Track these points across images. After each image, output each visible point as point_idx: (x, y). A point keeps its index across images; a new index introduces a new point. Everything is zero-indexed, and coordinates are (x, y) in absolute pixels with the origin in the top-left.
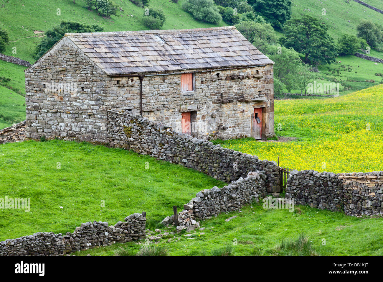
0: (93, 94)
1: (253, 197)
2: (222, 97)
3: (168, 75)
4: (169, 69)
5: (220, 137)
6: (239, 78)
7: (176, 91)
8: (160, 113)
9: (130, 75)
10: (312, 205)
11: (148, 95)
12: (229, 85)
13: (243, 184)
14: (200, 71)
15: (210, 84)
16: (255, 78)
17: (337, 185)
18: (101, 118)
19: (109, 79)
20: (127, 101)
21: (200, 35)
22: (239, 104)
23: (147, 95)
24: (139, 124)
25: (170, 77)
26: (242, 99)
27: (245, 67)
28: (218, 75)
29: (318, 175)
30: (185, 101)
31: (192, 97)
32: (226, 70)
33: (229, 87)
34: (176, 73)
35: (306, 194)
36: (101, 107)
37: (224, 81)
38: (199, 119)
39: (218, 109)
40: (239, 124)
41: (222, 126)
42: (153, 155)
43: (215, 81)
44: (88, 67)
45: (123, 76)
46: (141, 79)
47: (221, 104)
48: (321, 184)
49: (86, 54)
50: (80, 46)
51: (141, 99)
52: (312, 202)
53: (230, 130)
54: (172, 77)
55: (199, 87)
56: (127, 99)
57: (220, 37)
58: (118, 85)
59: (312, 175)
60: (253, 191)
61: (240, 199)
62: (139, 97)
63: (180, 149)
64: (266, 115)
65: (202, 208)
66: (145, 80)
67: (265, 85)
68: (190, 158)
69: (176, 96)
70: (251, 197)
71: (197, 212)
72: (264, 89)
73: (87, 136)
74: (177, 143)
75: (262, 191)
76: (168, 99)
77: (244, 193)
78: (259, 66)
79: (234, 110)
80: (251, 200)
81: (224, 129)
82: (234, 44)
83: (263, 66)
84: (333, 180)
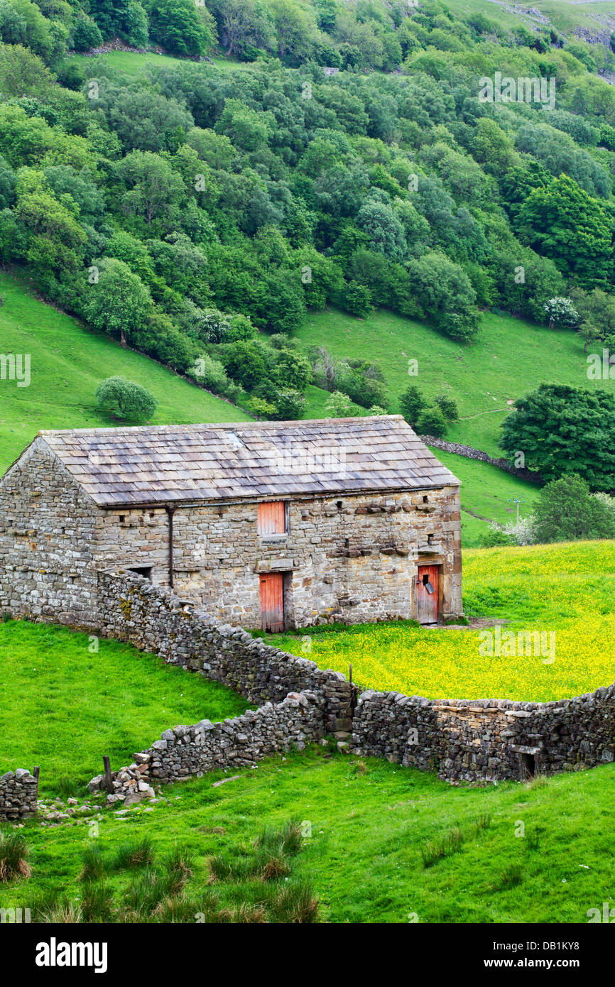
0: (77, 539)
1: (291, 739)
2: (347, 545)
3: (229, 506)
4: (231, 494)
5: (342, 619)
6: (383, 511)
7: (246, 534)
8: (213, 574)
9: (148, 506)
10: (391, 759)
11: (186, 542)
12: (363, 524)
13: (269, 715)
14: (299, 497)
15: (322, 520)
16: (420, 510)
17: (429, 722)
18: (89, 583)
19: (103, 512)
20: (140, 553)
21: (322, 431)
22: (384, 558)
23: (183, 542)
24: (142, 596)
25: (233, 508)
26: (392, 549)
27: (398, 490)
28: (339, 504)
29: (401, 702)
30: (267, 553)
31: (281, 545)
32: (356, 496)
33: (363, 527)
34: (244, 501)
35: (382, 737)
36: (89, 564)
37: (352, 517)
38: (297, 585)
39: (338, 567)
40: (384, 595)
41: (347, 598)
42: (160, 654)
43: (332, 516)
44: (71, 491)
45: (131, 506)
46: (170, 513)
47: (346, 558)
48: (405, 719)
49: (69, 467)
50: (60, 454)
51: (171, 548)
52: (391, 751)
53: (366, 606)
54: (239, 508)
55: (297, 528)
56: (141, 549)
57: (365, 434)
58: (120, 524)
59: (393, 701)
60: (292, 729)
61: (261, 744)
62: (166, 545)
63: (200, 644)
64: (445, 579)
65: (168, 760)
66: (179, 514)
67: (443, 523)
68: (215, 662)
69: (247, 543)
70: (286, 740)
71: (156, 768)
72: (441, 530)
73: (70, 616)
74: (196, 634)
75: (315, 728)
76: (230, 549)
77: (269, 732)
78: (428, 488)
79: (373, 569)
80: (287, 746)
81: (352, 604)
82: (390, 447)
83: (439, 488)
84: (424, 712)
